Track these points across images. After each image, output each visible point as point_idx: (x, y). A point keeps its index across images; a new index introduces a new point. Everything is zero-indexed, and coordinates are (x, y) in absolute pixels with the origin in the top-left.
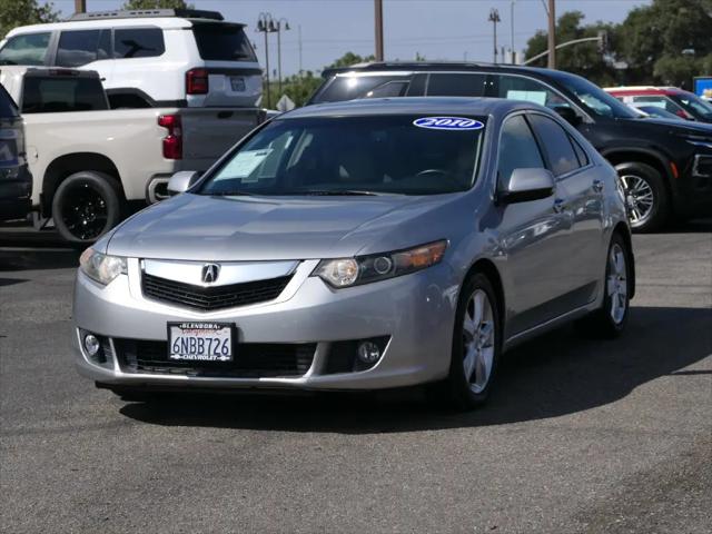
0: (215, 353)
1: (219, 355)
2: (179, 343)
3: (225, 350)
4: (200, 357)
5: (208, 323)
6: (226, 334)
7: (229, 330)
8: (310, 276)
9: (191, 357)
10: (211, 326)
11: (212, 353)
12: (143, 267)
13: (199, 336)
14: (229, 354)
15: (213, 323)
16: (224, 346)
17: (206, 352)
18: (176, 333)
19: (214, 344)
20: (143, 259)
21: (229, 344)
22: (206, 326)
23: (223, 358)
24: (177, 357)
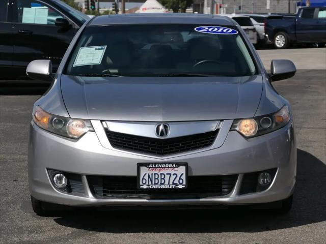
0: (173, 184)
1: (177, 185)
2: (146, 177)
3: (181, 181)
4: (163, 187)
5: (169, 163)
6: (182, 170)
7: (184, 168)
8: (230, 131)
9: (155, 187)
10: (170, 166)
11: (171, 183)
12: (105, 126)
13: (161, 172)
14: (184, 183)
15: (172, 163)
16: (180, 179)
17: (167, 183)
18: (144, 171)
19: (173, 177)
20: (104, 121)
21: (184, 177)
22: (167, 166)
23: (180, 187)
24: (145, 187)
